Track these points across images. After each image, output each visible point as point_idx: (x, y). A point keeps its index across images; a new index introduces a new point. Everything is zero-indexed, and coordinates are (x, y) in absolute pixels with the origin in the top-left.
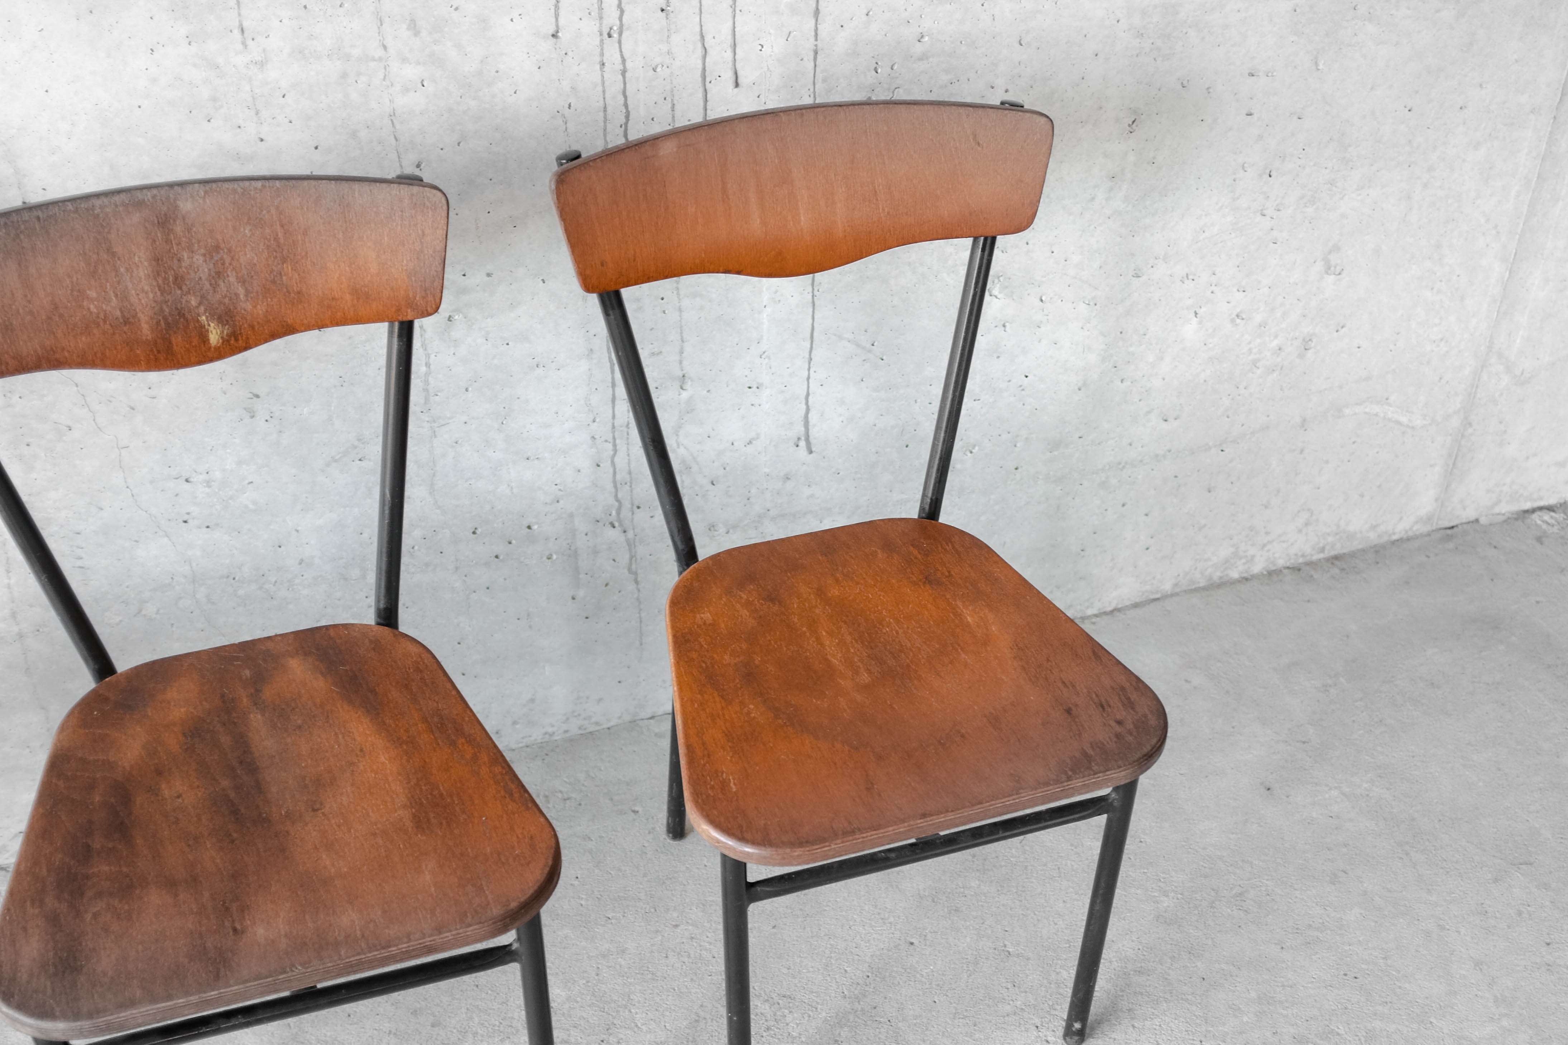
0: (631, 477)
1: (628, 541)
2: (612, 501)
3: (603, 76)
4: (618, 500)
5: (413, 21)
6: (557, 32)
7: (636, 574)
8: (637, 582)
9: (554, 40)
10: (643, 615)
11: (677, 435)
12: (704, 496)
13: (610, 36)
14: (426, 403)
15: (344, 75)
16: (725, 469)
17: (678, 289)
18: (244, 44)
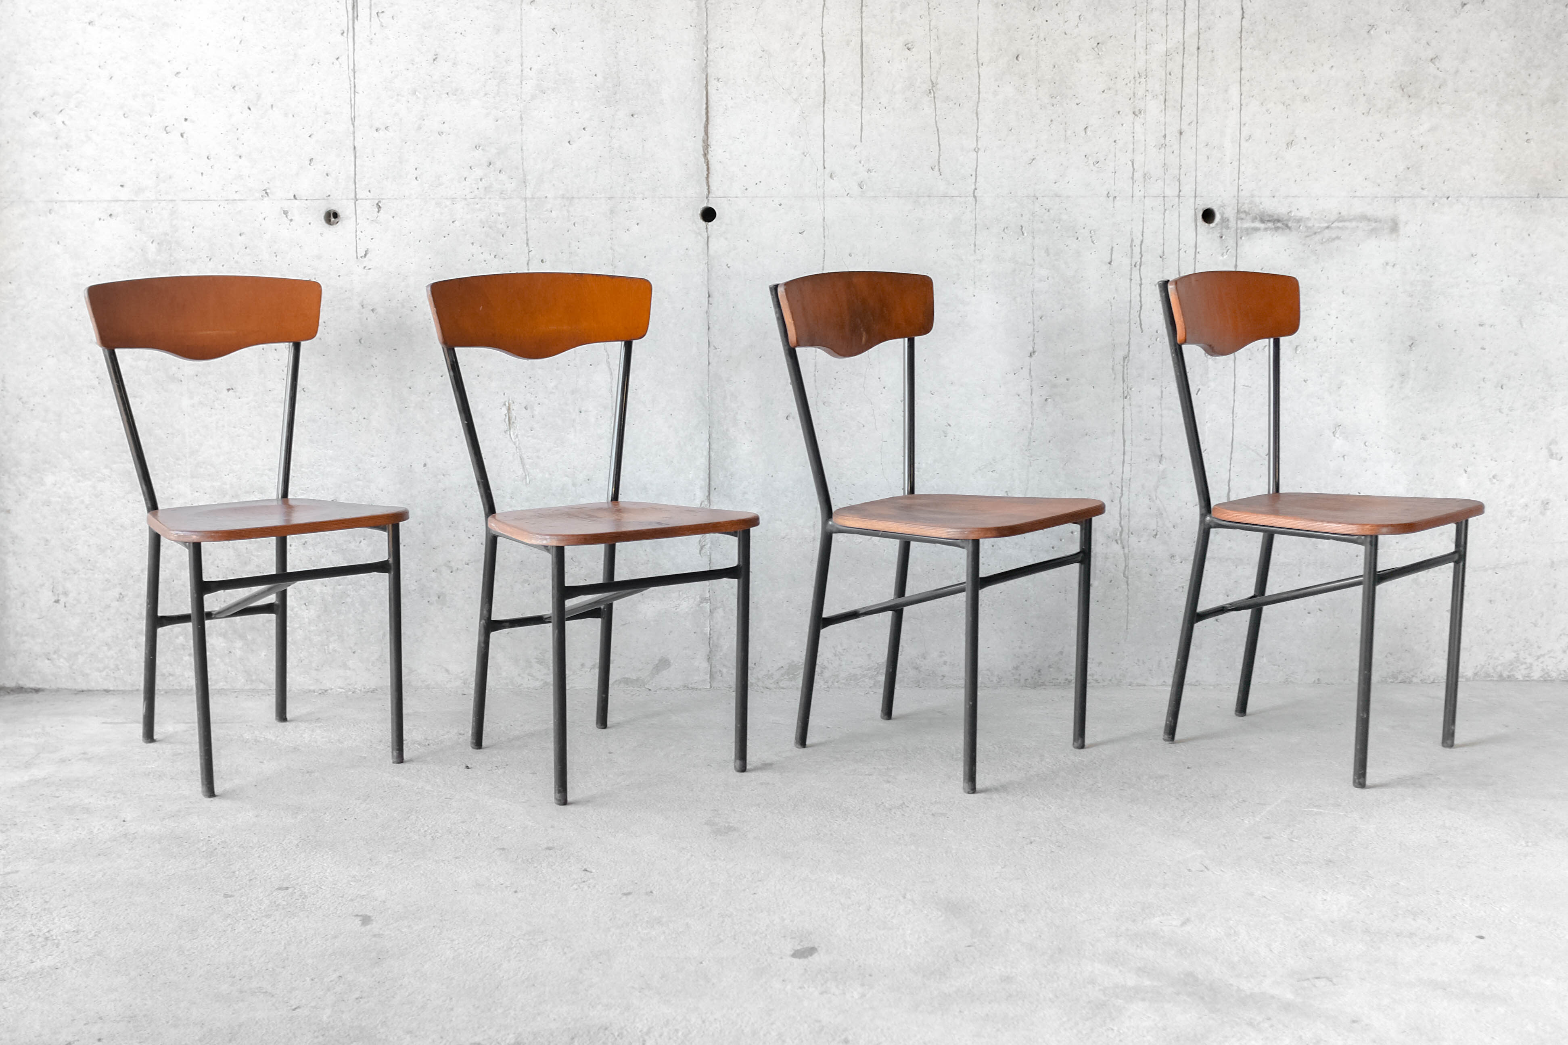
0: (1129, 513)
1: (1124, 554)
2: (1118, 526)
3: (1130, 286)
4: (1121, 526)
5: (1047, 249)
6: (1111, 262)
7: (1127, 578)
8: (1128, 585)
9: (1109, 265)
10: (1130, 608)
11: (1156, 492)
12: (1169, 534)
13: (1135, 266)
14: (1028, 445)
15: (1014, 270)
16: (1181, 519)
17: (1161, 403)
18: (975, 251)
